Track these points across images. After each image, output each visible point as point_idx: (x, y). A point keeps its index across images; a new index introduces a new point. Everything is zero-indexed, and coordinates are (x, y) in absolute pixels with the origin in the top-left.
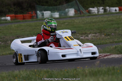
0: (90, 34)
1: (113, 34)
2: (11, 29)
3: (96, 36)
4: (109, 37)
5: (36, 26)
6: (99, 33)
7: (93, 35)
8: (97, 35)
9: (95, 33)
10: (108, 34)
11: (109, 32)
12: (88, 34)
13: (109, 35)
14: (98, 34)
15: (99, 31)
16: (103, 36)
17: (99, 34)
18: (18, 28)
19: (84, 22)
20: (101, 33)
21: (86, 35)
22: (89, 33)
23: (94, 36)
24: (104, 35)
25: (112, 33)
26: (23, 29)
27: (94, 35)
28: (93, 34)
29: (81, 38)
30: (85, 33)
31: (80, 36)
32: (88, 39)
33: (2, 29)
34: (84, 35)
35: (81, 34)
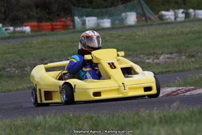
0: (162, 54)
1: (200, 54)
2: (31, 47)
3: (173, 58)
4: (193, 60)
5: (73, 42)
6: (177, 52)
7: (167, 56)
8: (173, 56)
9: (171, 53)
10: (192, 54)
11: (195, 51)
12: (159, 54)
13: (193, 56)
14: (175, 54)
15: (176, 50)
16: (184, 57)
17: (177, 54)
18: (42, 45)
19: (151, 34)
20: (180, 52)
21: (156, 56)
22: (160, 52)
23: (168, 58)
24: (186, 56)
25: (198, 54)
26: (51, 48)
27: (169, 56)
28: (168, 54)
29: (148, 61)
30: (154, 53)
31: (145, 58)
32: (159, 64)
33: (17, 47)
34: (152, 57)
35: (147, 55)
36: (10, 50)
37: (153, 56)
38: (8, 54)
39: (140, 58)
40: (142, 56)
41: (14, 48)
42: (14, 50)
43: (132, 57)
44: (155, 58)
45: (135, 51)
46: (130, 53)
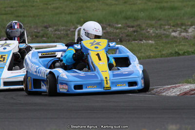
0: (191, 25)
2: (33, 6)
12: (188, 25)
18: (47, 4)
21: (184, 27)
22: (189, 23)
26: (57, 8)
29: (173, 34)
30: (182, 24)
31: (171, 30)
32: (187, 38)
33: (15, 5)
34: (179, 29)
35: (173, 26)
36: (6, 9)
37: (181, 28)
38: (5, 14)
39: (164, 30)
40: (167, 27)
41: (12, 7)
42: (12, 9)
43: (154, 29)
44: (183, 30)
45: (159, 20)
46: (153, 22)
